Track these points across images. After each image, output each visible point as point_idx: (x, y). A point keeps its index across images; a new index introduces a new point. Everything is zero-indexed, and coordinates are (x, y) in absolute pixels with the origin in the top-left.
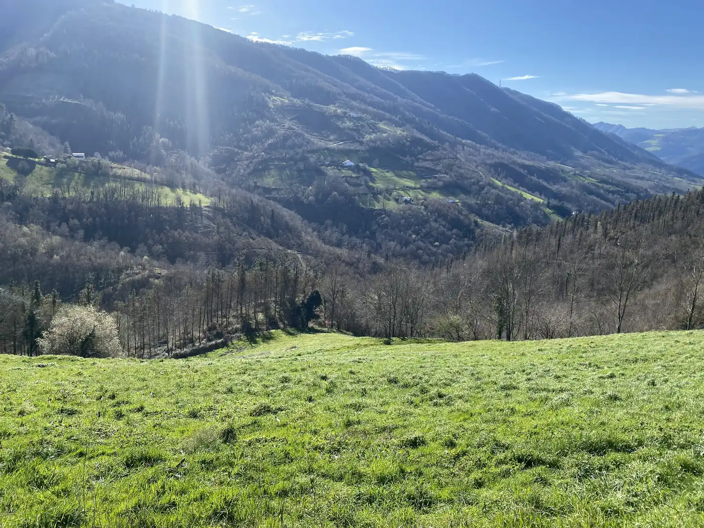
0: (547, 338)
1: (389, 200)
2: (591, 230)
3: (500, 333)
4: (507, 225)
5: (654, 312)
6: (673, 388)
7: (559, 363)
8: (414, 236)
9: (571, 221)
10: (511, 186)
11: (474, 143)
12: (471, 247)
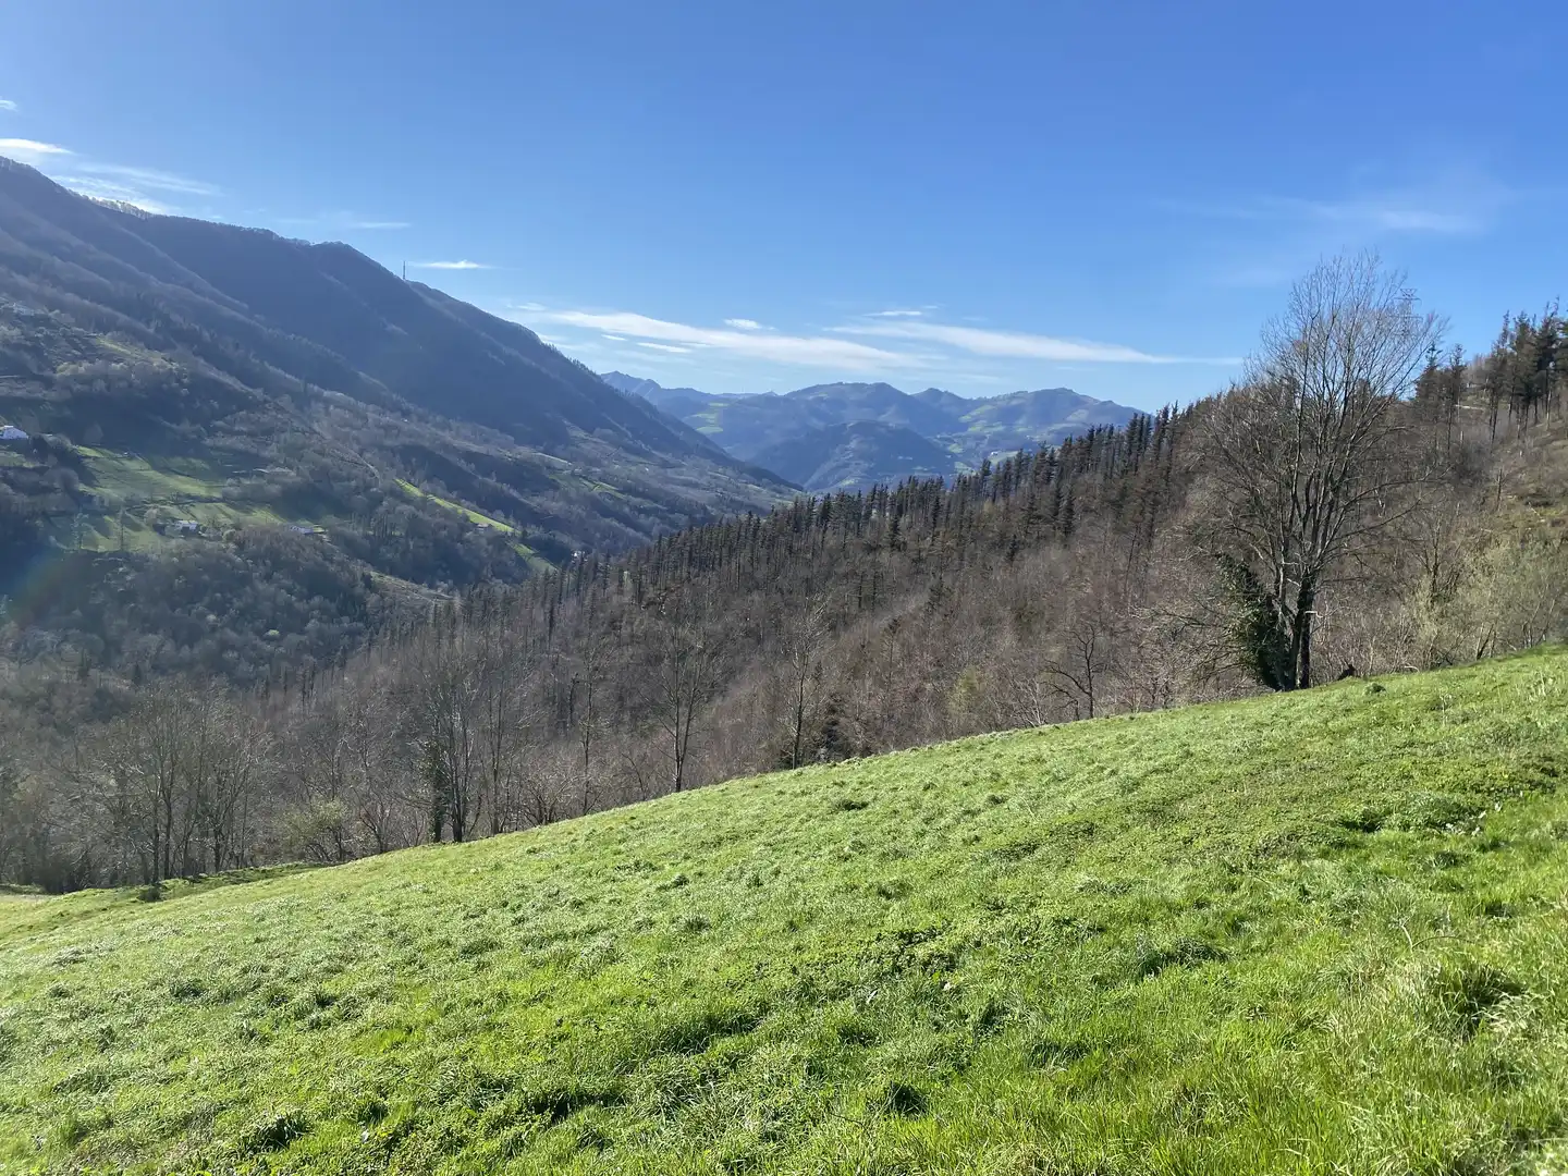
0: (540, 822)
1: (137, 528)
2: (612, 587)
3: (437, 828)
4: (438, 583)
5: (735, 742)
6: (793, 884)
7: (575, 873)
8: (212, 617)
9: (571, 571)
10: (440, 497)
11: (352, 399)
12: (358, 638)
